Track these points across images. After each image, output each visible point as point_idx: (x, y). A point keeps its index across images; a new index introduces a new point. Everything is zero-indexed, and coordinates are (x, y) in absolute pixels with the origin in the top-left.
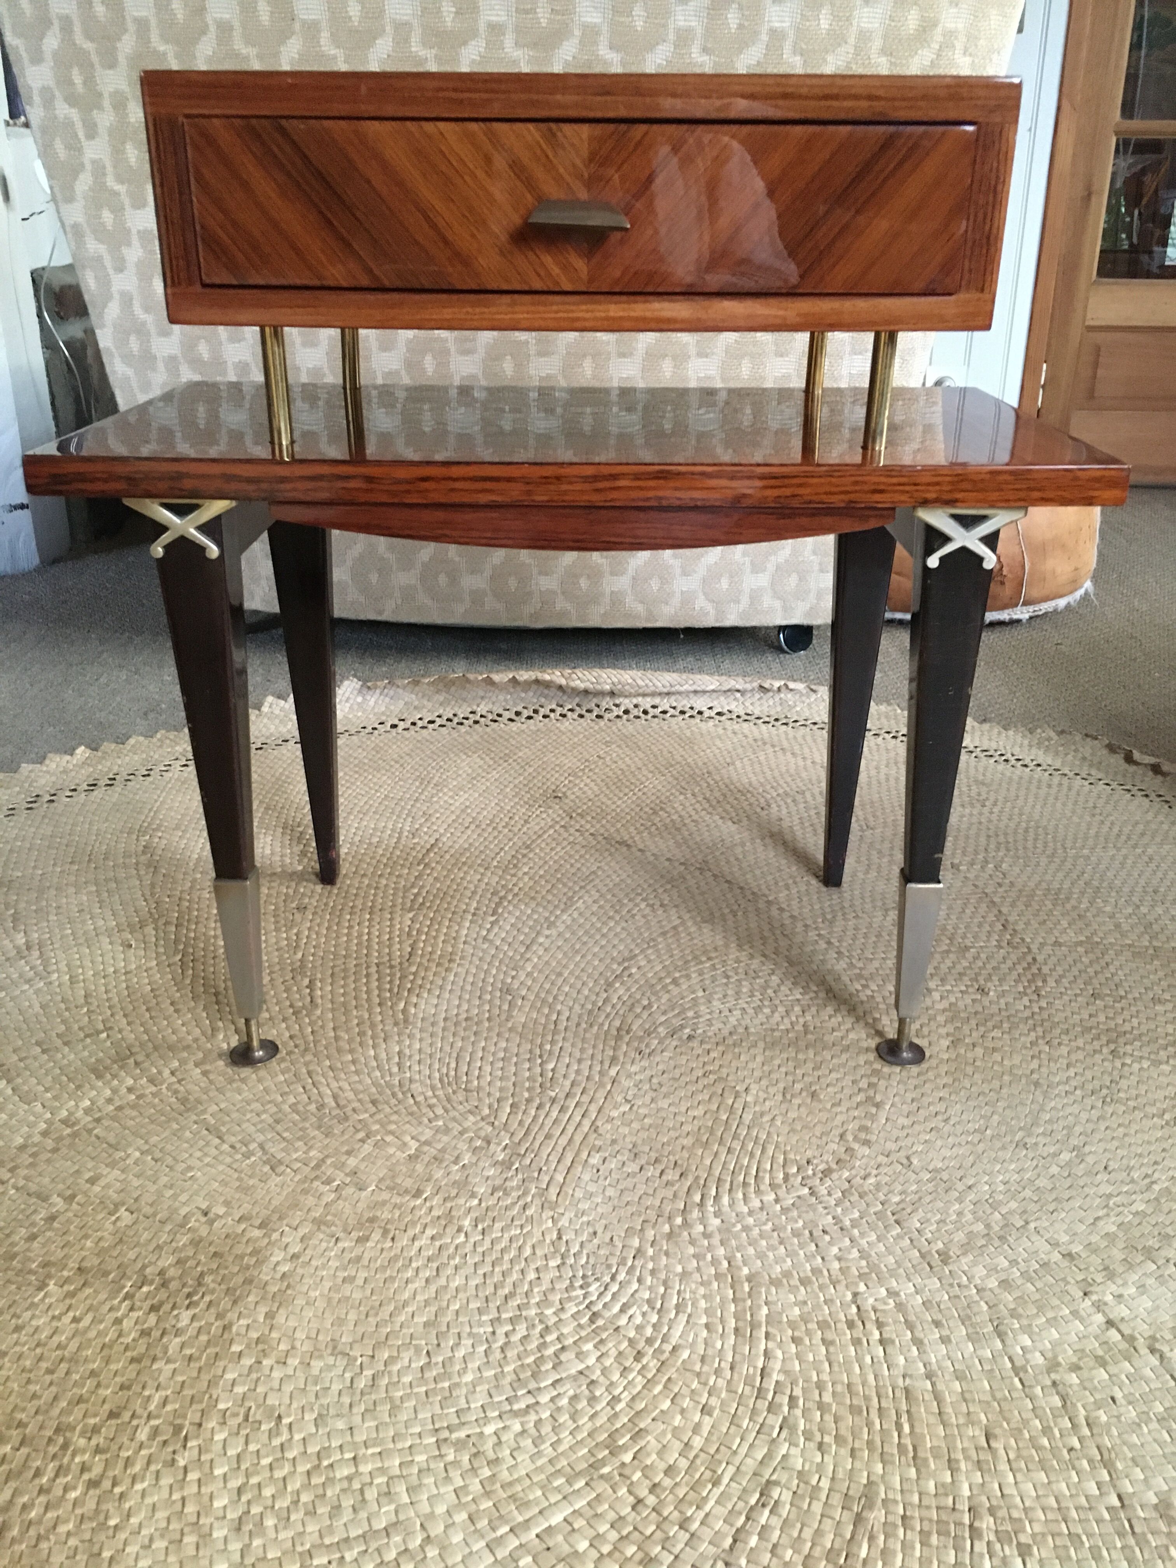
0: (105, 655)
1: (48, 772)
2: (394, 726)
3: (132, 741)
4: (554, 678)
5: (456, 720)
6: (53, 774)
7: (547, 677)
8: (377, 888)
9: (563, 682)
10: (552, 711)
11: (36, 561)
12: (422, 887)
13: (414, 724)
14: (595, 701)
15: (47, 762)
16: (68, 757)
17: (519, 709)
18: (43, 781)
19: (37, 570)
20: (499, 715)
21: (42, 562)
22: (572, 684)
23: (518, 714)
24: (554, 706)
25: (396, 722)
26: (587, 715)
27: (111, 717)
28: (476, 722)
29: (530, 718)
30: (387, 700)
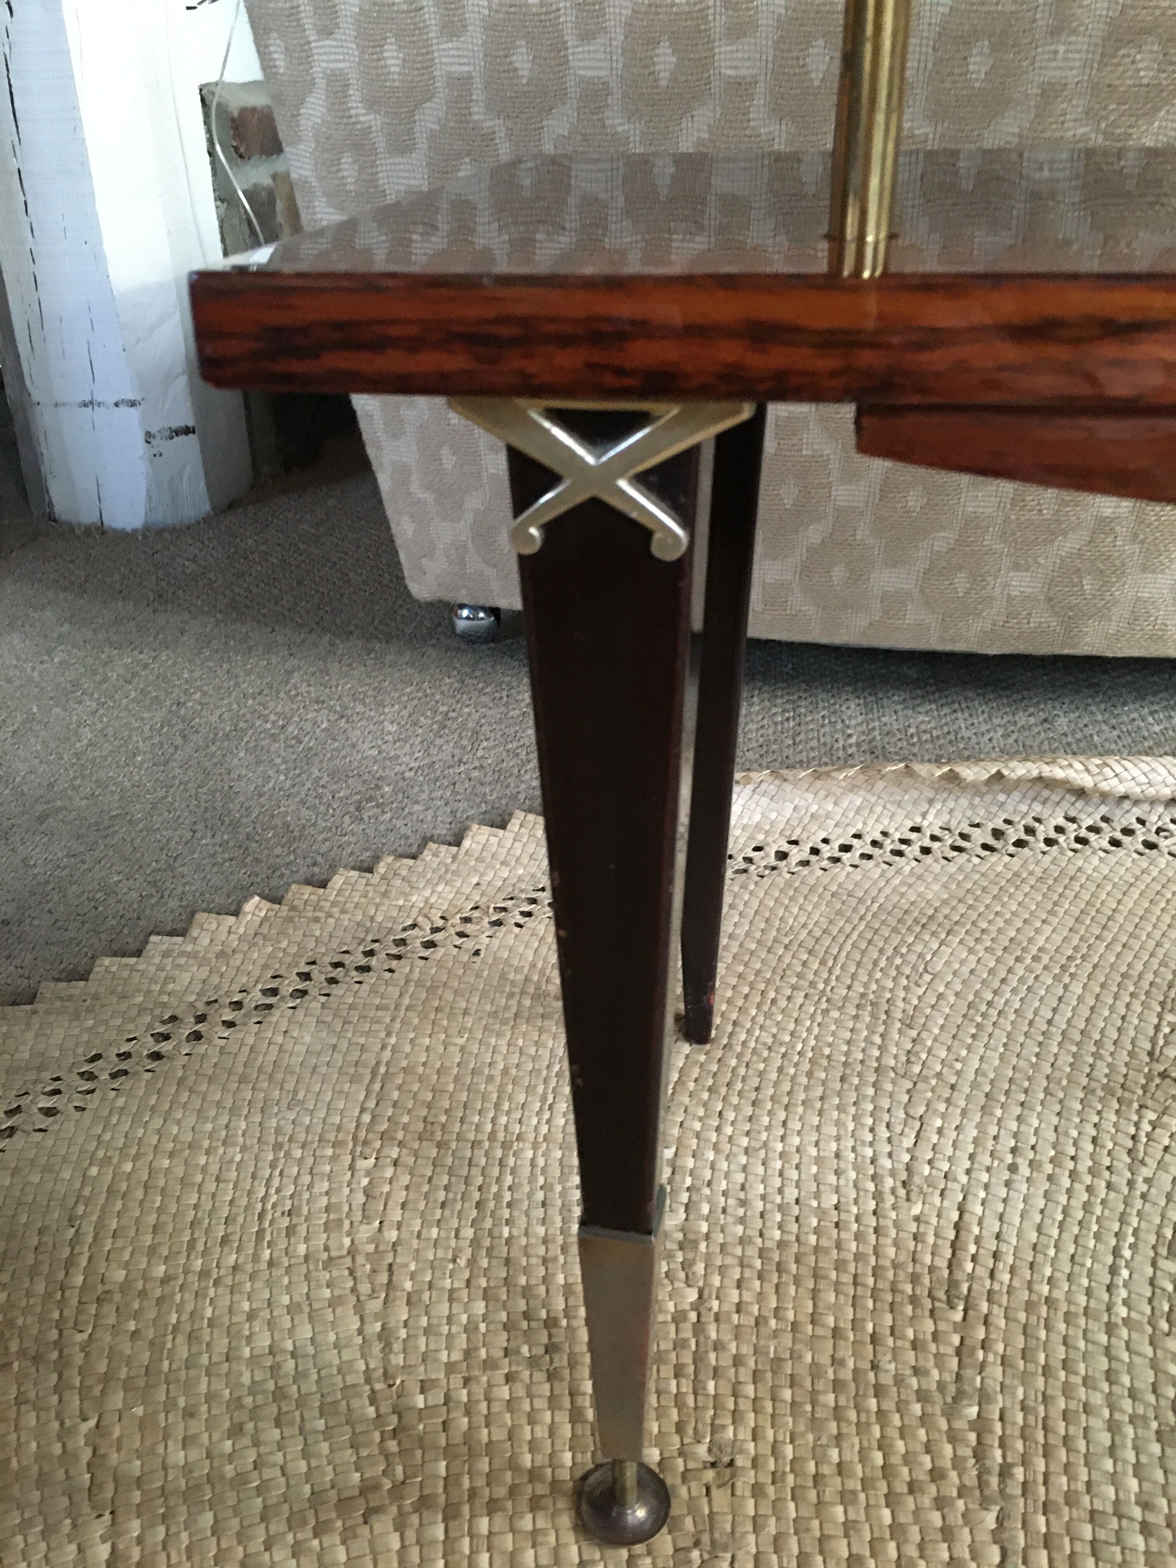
0: (296, 678)
1: (194, 955)
2: (782, 856)
3: (338, 881)
4: (1070, 774)
5: (889, 846)
6: (203, 962)
7: (1059, 773)
8: (879, 1391)
9: (1087, 782)
10: (1059, 830)
11: (206, 507)
12: (984, 1397)
13: (815, 851)
14: (1137, 812)
15: (195, 932)
16: (231, 920)
17: (999, 824)
18: (186, 977)
19: (206, 520)
20: (964, 836)
21: (214, 508)
22: (1104, 786)
23: (997, 834)
24: (1061, 821)
25: (785, 847)
26: (1126, 840)
27: (305, 812)
28: (926, 851)
29: (1020, 844)
30: (765, 801)
